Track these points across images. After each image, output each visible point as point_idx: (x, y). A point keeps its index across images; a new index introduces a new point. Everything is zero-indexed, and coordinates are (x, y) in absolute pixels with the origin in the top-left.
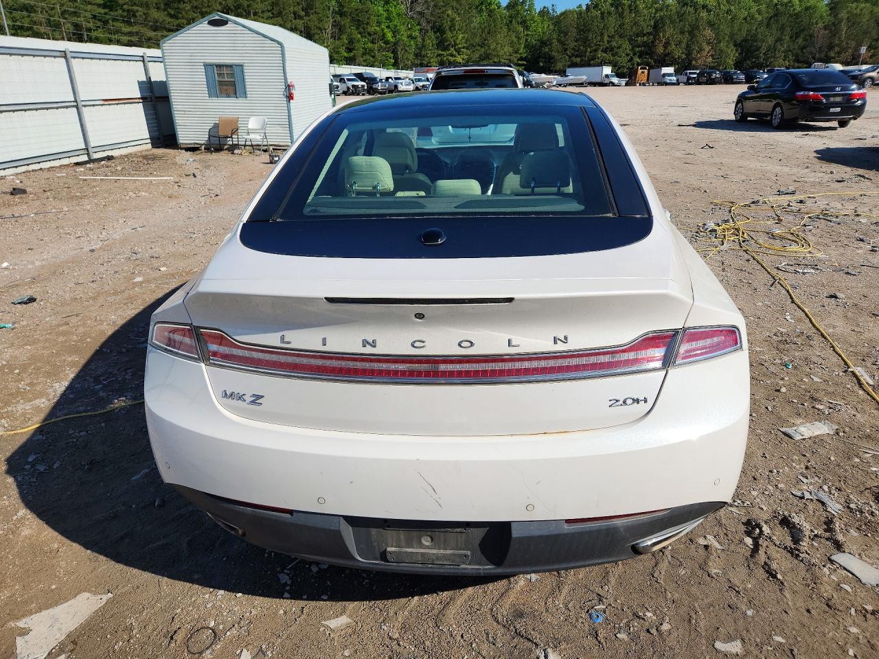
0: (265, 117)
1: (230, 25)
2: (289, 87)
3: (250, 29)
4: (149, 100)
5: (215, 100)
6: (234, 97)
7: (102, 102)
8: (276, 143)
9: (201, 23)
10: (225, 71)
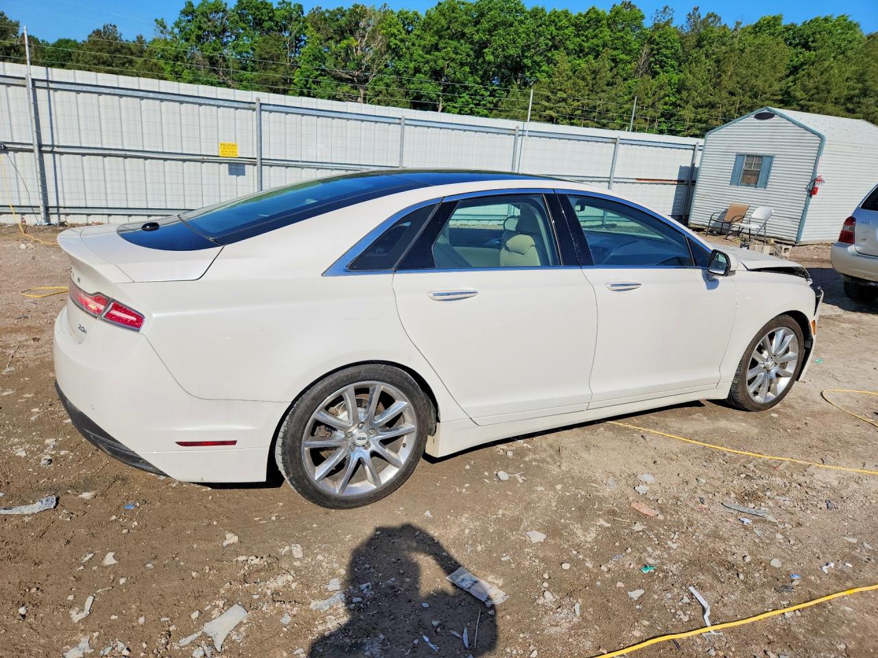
0: (771, 208)
1: (776, 118)
2: (815, 180)
3: (794, 123)
4: (685, 183)
5: (735, 188)
6: (753, 186)
7: (635, 181)
8: (780, 236)
9: (748, 117)
10: (755, 161)
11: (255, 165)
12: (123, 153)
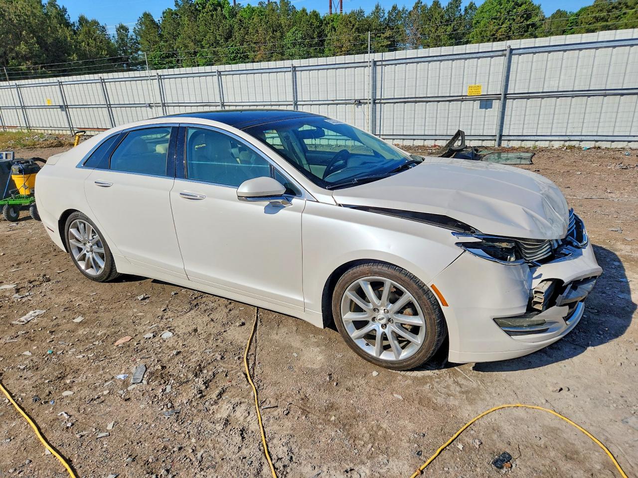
11: (500, 99)
12: (414, 100)
